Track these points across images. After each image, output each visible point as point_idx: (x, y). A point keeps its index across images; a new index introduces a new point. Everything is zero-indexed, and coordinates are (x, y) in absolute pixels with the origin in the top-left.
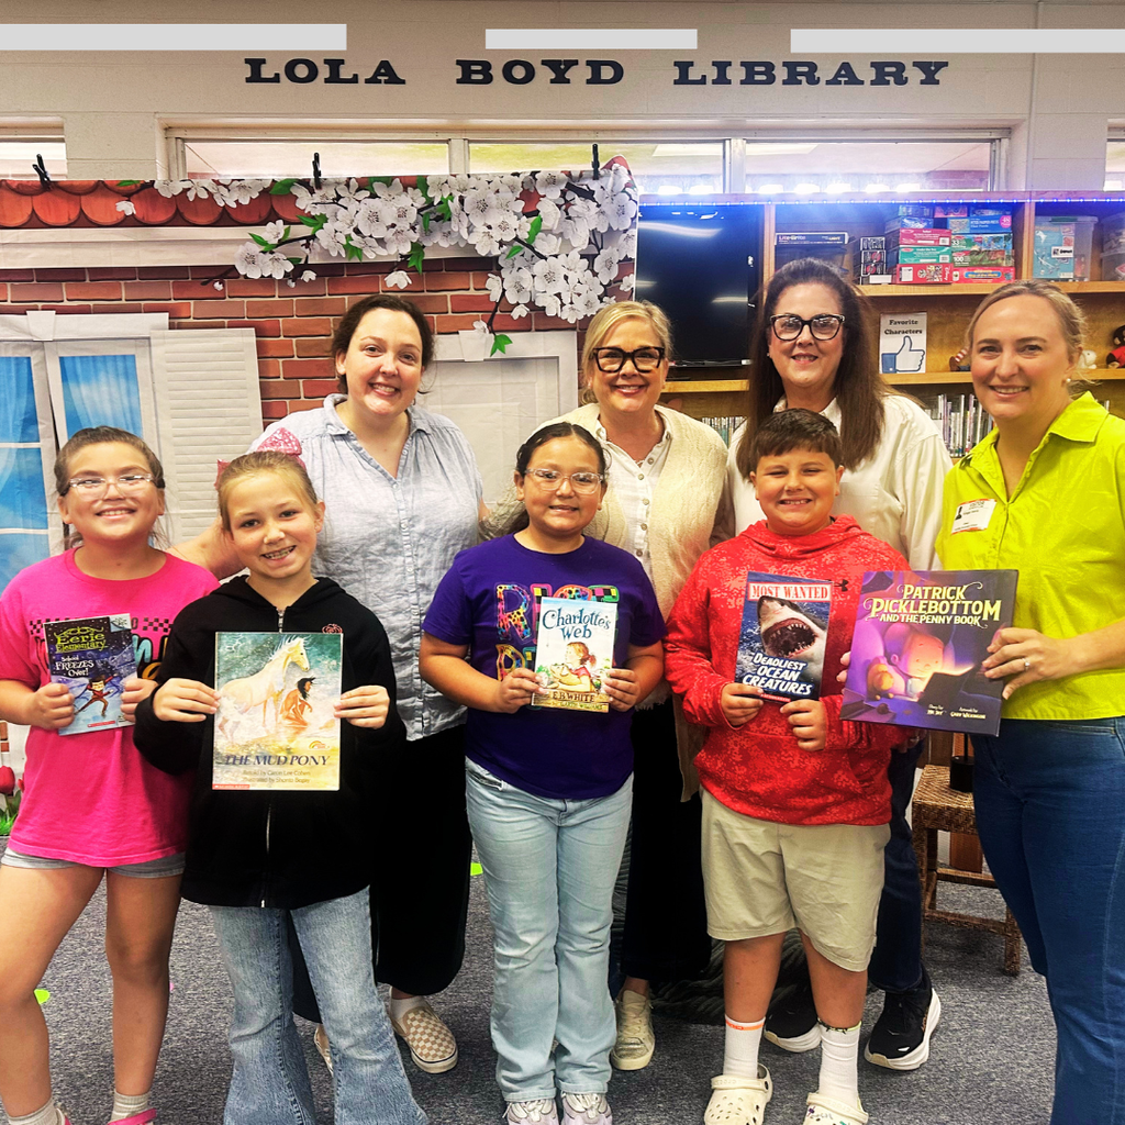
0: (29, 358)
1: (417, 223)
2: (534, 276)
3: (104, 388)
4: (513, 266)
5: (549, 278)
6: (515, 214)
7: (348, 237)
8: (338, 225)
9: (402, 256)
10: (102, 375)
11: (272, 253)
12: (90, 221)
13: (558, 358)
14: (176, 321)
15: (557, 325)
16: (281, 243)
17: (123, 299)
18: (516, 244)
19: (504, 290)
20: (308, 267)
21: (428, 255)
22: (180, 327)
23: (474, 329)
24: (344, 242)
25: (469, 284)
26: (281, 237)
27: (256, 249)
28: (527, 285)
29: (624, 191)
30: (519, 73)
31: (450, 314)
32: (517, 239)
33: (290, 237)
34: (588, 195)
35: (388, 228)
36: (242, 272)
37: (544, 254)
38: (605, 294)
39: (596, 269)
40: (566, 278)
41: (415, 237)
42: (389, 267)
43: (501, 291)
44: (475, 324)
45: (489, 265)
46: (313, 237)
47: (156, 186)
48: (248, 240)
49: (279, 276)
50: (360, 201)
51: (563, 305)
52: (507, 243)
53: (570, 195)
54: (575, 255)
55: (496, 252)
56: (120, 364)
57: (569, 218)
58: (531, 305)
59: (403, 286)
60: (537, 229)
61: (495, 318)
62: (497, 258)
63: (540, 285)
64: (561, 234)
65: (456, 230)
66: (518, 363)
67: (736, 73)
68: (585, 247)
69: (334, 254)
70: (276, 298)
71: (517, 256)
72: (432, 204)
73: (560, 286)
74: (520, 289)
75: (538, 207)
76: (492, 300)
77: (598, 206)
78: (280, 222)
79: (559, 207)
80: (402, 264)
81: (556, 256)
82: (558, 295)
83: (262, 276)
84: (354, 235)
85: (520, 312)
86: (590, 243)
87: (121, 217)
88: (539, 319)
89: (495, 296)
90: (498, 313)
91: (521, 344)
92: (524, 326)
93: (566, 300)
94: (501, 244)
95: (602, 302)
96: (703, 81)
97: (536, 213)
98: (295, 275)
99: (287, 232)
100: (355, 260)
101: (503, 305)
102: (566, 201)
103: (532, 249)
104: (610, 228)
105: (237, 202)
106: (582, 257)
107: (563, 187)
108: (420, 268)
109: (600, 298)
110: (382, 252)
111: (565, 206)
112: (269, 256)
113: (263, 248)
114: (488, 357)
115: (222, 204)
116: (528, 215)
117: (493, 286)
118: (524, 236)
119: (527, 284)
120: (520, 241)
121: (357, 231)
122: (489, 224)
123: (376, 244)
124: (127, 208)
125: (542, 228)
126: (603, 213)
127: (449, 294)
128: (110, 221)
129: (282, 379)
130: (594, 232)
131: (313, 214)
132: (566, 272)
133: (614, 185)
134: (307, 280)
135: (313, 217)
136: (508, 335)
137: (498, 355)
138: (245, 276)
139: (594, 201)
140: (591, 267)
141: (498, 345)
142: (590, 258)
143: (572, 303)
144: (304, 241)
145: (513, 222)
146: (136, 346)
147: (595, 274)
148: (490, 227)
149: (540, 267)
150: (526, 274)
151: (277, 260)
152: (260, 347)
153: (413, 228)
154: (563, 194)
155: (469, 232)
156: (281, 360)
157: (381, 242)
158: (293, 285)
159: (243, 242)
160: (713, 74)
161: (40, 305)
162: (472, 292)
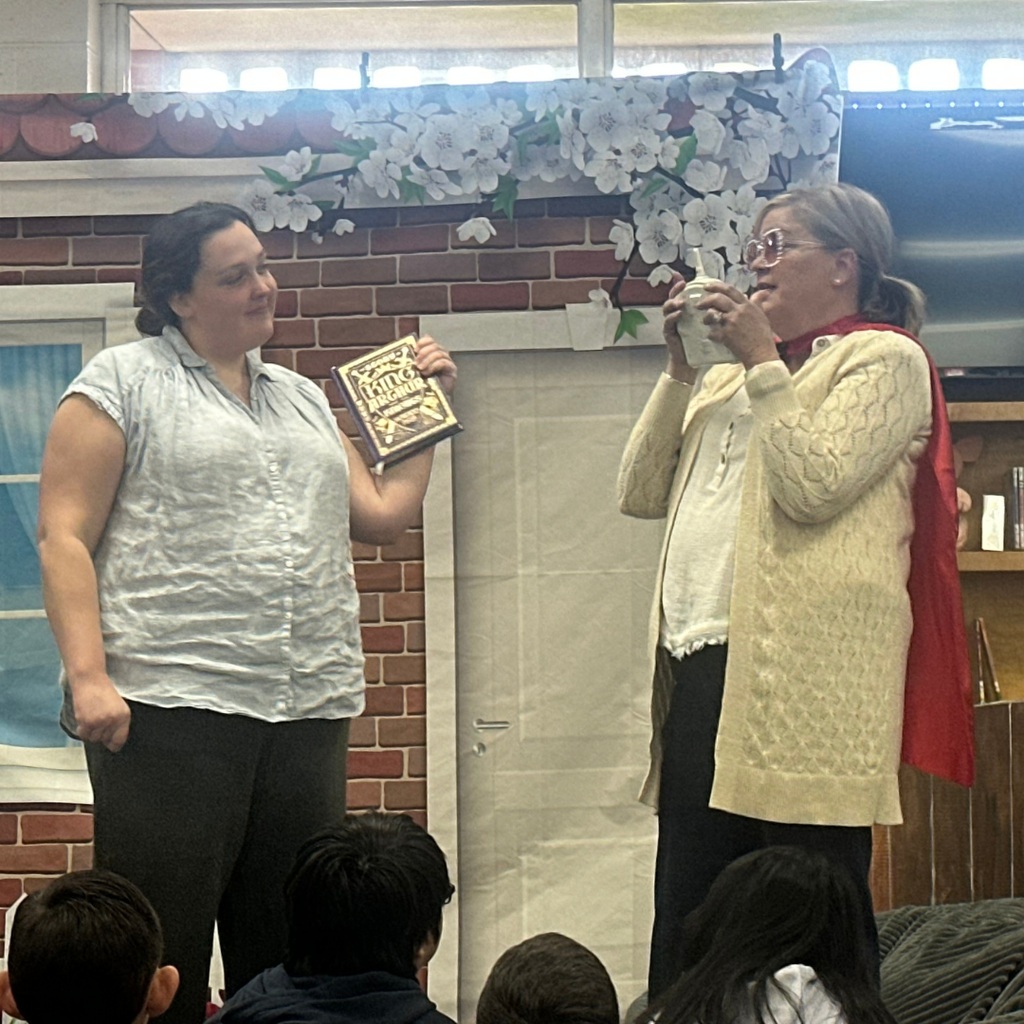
1: (508, 147)
2: (683, 223)
3: (32, 394)
4: (652, 207)
5: (707, 225)
6: (657, 132)
7: (406, 170)
8: (391, 153)
9: (484, 195)
10: (31, 375)
11: (291, 194)
16: (306, 179)
17: (70, 262)
18: (657, 175)
19: (637, 244)
20: (343, 213)
21: (524, 194)
23: (588, 301)
24: (399, 176)
25: (583, 234)
26: (307, 170)
27: (268, 188)
28: (673, 236)
29: (820, 99)
31: (553, 278)
32: (658, 168)
33: (320, 170)
34: (768, 105)
35: (465, 155)
37: (700, 189)
40: (733, 225)
41: (505, 167)
42: (465, 212)
43: (632, 244)
44: (592, 295)
45: (617, 207)
46: (354, 170)
47: (130, 101)
48: (260, 177)
49: (300, 227)
50: (424, 119)
51: (728, 265)
52: (642, 175)
53: (740, 105)
54: (747, 191)
55: (627, 188)
56: (58, 359)
57: (738, 137)
58: (678, 265)
59: (483, 239)
60: (688, 154)
61: (623, 284)
62: (627, 196)
63: (692, 235)
64: (725, 162)
65: (567, 156)
68: (763, 180)
69: (383, 194)
70: (294, 260)
71: (658, 194)
72: (532, 120)
73: (725, 237)
74: (661, 241)
75: (692, 122)
76: (619, 256)
77: (784, 120)
78: (306, 150)
79: (724, 122)
80: (483, 207)
81: (718, 193)
82: (722, 251)
83: (275, 228)
84: (414, 168)
85: (661, 275)
86: (771, 173)
87: (75, 144)
89: (623, 252)
90: (628, 277)
93: (734, 257)
94: (634, 175)
97: (689, 131)
98: (324, 226)
99: (316, 163)
100: (415, 203)
101: (636, 265)
102: (734, 113)
103: (682, 182)
104: (801, 151)
105: (245, 122)
106: (759, 194)
107: (730, 94)
108: (510, 212)
110: (455, 190)
111: (732, 120)
112: (287, 199)
113: (279, 187)
114: (609, 343)
115: (223, 126)
116: (676, 134)
117: (622, 240)
118: (670, 164)
119: (674, 233)
120: (664, 172)
121: (419, 161)
122: (617, 147)
123: (446, 179)
124: (86, 131)
125: (698, 152)
126: (791, 130)
127: (552, 250)
128: (58, 149)
130: (776, 158)
131: (355, 137)
132: (732, 216)
133: (806, 90)
134: (340, 232)
135: (356, 142)
136: (643, 310)
137: (626, 340)
139: (777, 112)
141: (627, 325)
143: (740, 262)
144: (340, 177)
145: (654, 144)
146: (83, 332)
148: (617, 152)
149: (692, 208)
150: (671, 219)
151: (299, 204)
153: (503, 156)
154: (730, 103)
155: (587, 160)
156: (295, 351)
157: (454, 176)
158: (320, 240)
159: (250, 179)
162: (588, 246)
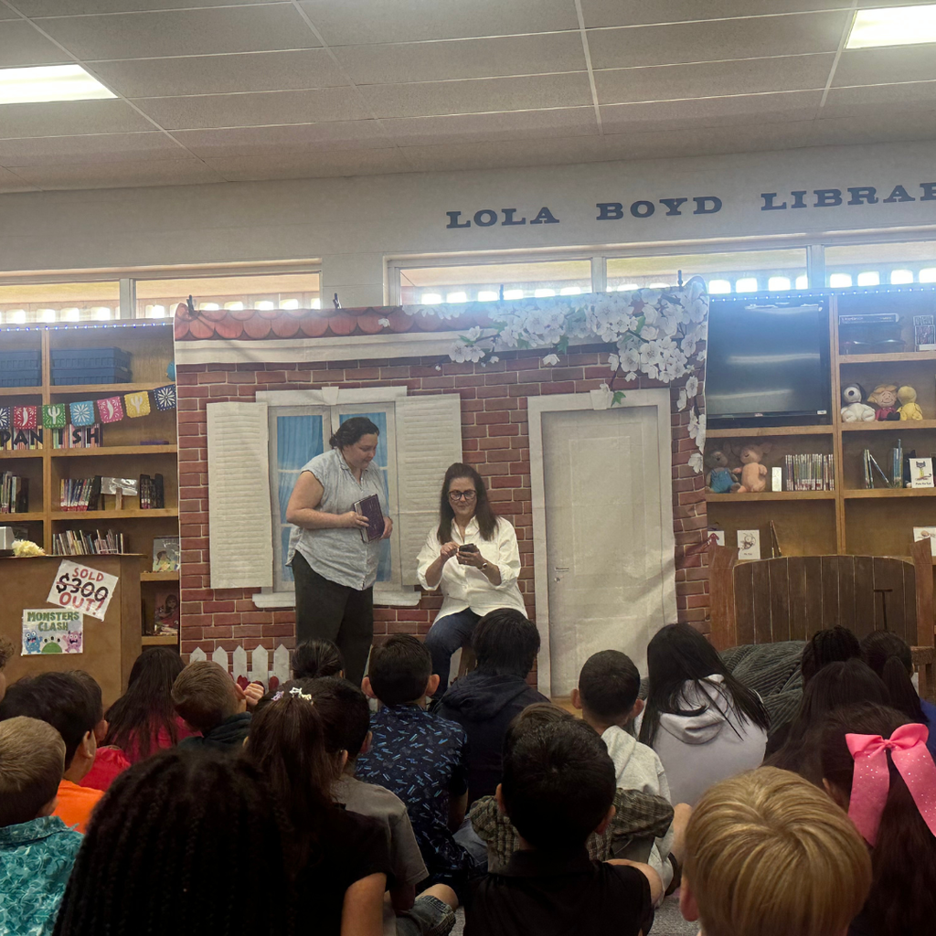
0: (321, 416)
1: (564, 323)
2: (640, 354)
4: (626, 348)
5: (651, 354)
6: (628, 315)
7: (520, 335)
8: (514, 328)
9: (554, 344)
11: (472, 346)
12: (362, 331)
13: (656, 406)
14: (412, 391)
15: (656, 384)
16: (478, 340)
17: (380, 378)
18: (628, 334)
19: (620, 363)
20: (494, 354)
21: (571, 343)
22: (414, 394)
23: (600, 388)
24: (517, 337)
25: (597, 360)
26: (478, 336)
27: (462, 344)
29: (699, 298)
30: (643, 209)
31: (585, 379)
32: (629, 330)
33: (484, 336)
34: (676, 301)
35: (545, 327)
36: (453, 360)
37: (647, 339)
38: (688, 363)
39: (682, 347)
40: (662, 354)
41: (562, 332)
42: (545, 352)
43: (618, 364)
44: (601, 386)
45: (611, 348)
46: (498, 335)
47: (403, 309)
48: (458, 339)
49: (476, 360)
50: (527, 312)
51: (660, 371)
52: (621, 334)
53: (664, 302)
54: (668, 339)
55: (616, 340)
56: (377, 418)
57: (663, 316)
58: (638, 372)
59: (554, 363)
60: (642, 324)
61: (615, 381)
62: (615, 343)
63: (644, 359)
64: (658, 327)
65: (589, 326)
66: (630, 410)
67: (810, 199)
68: (674, 334)
69: (510, 345)
70: (474, 374)
71: (629, 342)
72: (574, 312)
73: (658, 359)
74: (631, 362)
75: (643, 310)
76: (612, 369)
77: (683, 308)
78: (478, 327)
79: (657, 310)
80: (554, 350)
81: (655, 340)
82: (657, 365)
83: (465, 361)
84: (523, 333)
85: (631, 377)
86: (678, 331)
87: (380, 328)
88: (643, 382)
89: (614, 367)
90: (616, 378)
91: (632, 398)
92: (633, 386)
93: (662, 368)
94: (618, 334)
95: (686, 368)
96: (784, 206)
97: (642, 314)
98: (486, 359)
99: (482, 333)
100: (524, 348)
101: (620, 373)
102: (661, 305)
103: (639, 336)
104: (691, 321)
105: (452, 316)
106: (673, 340)
107: (659, 297)
108: (565, 351)
109: (685, 366)
110: (541, 343)
111: (661, 308)
112: (470, 348)
113: (466, 344)
114: (609, 407)
115: (442, 318)
116: (636, 315)
117: (613, 361)
118: (634, 328)
119: (636, 358)
120: (631, 332)
121: (526, 331)
122: (611, 322)
123: (537, 338)
124: (385, 322)
125: (646, 323)
126: (686, 312)
127: (584, 367)
128: (373, 330)
129: (475, 425)
130: (680, 324)
131: (498, 321)
132: (661, 350)
133: (693, 295)
134: (493, 362)
135: (498, 323)
136: (624, 392)
137: (616, 405)
138: (455, 362)
139: (680, 304)
140: (678, 346)
141: (617, 398)
142: (678, 340)
143: (666, 370)
144: (492, 338)
145: (627, 320)
146: (386, 407)
147: (682, 351)
148: (611, 324)
149: (644, 347)
150: (635, 352)
151: (475, 351)
152: (463, 406)
153: (562, 327)
154: (659, 301)
155: (598, 328)
156: (475, 413)
157: (541, 336)
158: (484, 365)
159: (454, 340)
160: (791, 200)
161: (330, 383)
162: (599, 365)
